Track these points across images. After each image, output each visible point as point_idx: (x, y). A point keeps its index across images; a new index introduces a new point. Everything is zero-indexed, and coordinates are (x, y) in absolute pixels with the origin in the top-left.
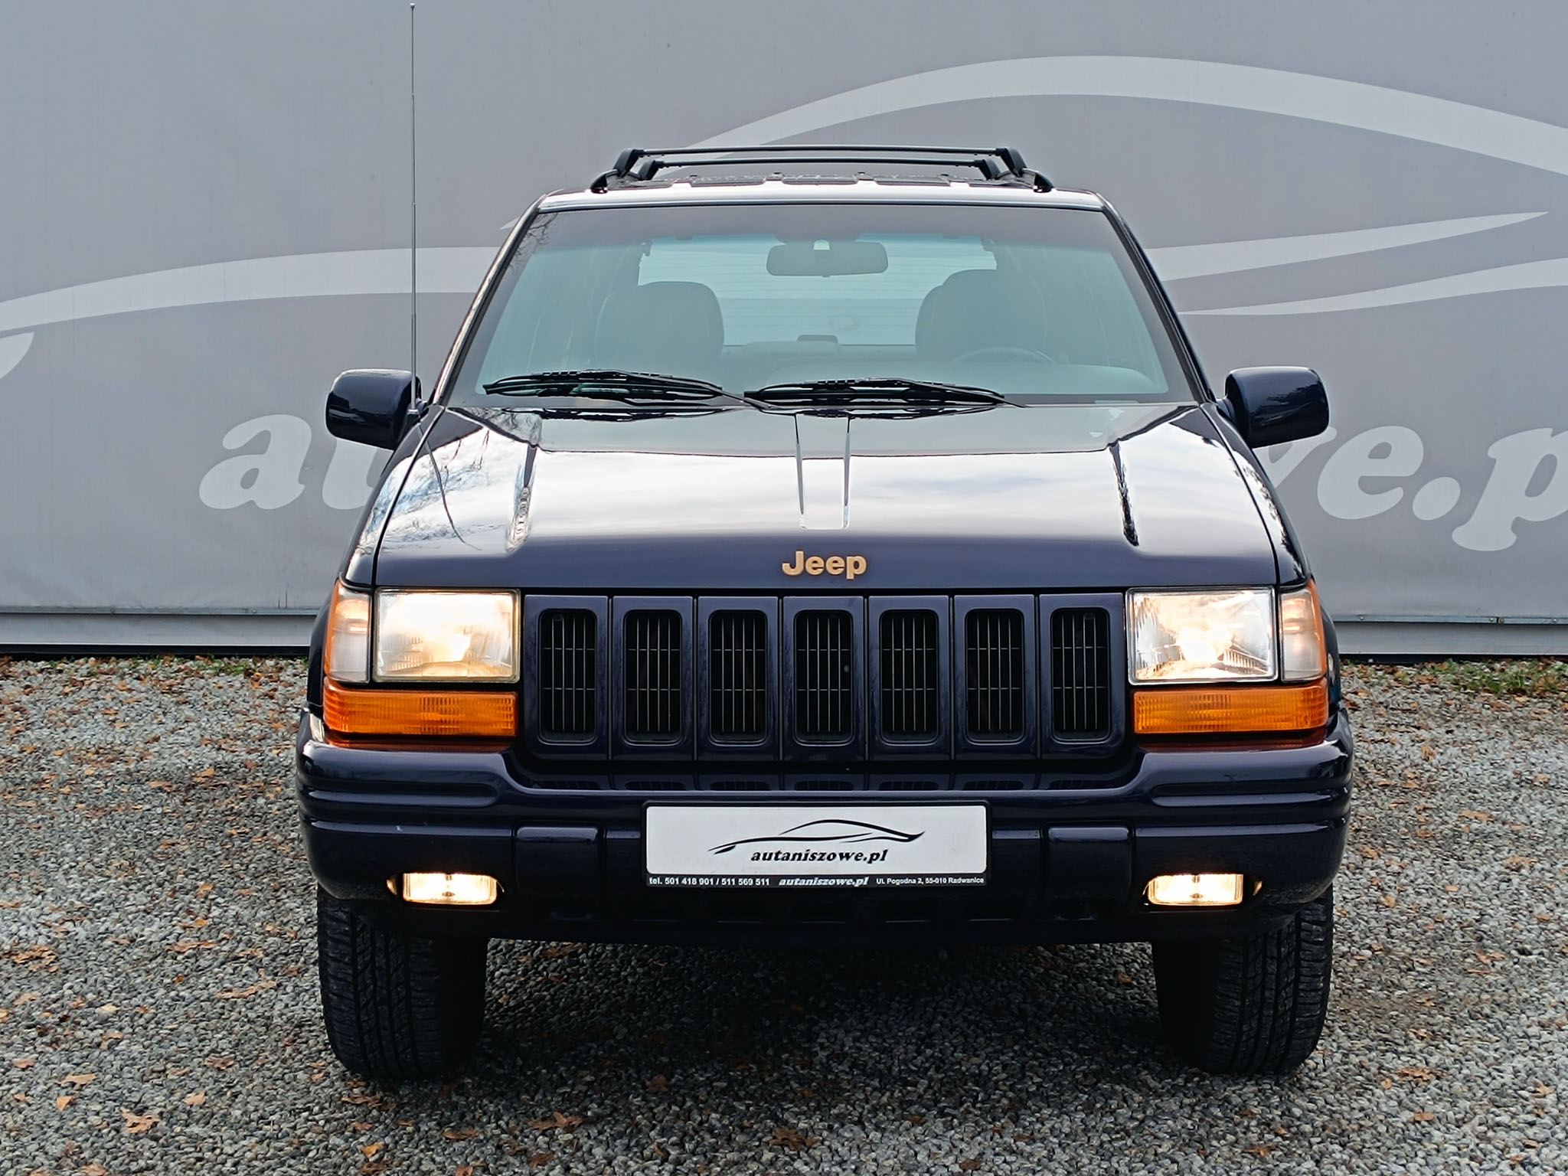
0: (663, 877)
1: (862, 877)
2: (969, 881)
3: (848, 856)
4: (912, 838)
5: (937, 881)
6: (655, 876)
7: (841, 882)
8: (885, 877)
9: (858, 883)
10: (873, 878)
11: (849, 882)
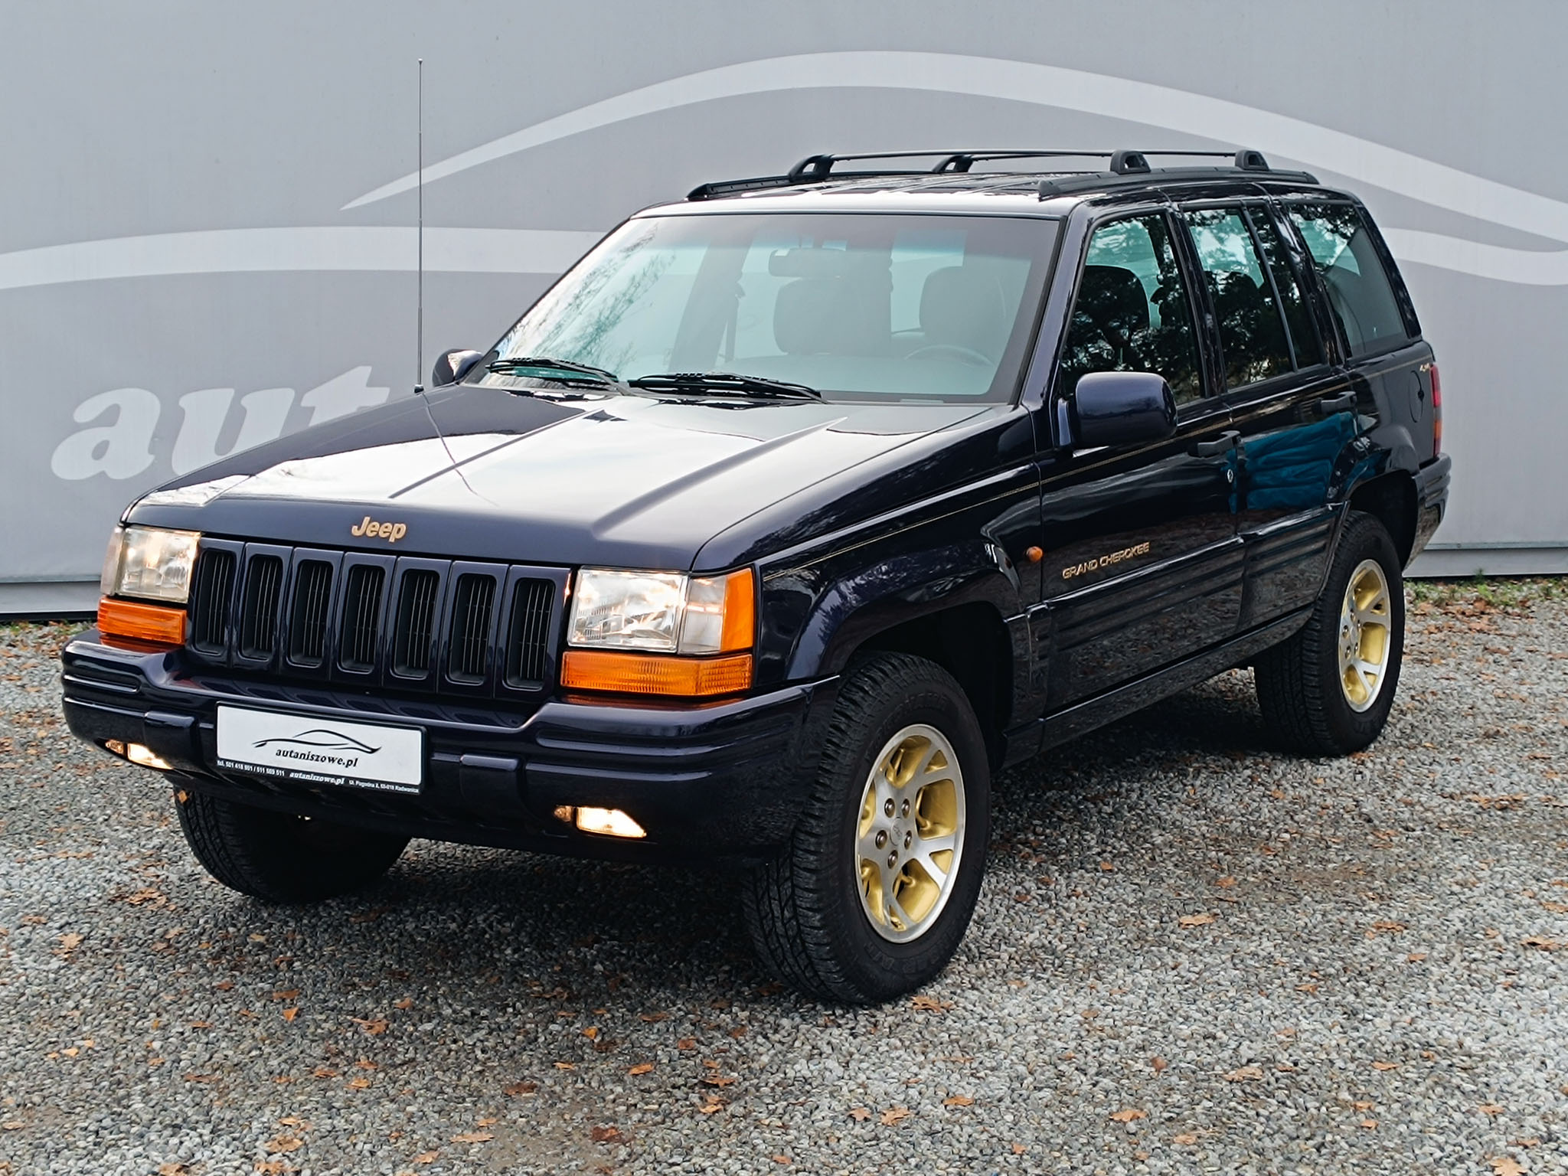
0: (225, 760)
1: (340, 777)
2: (409, 790)
3: (333, 760)
4: (373, 751)
5: (388, 787)
6: (221, 759)
7: (327, 779)
8: (355, 779)
9: (339, 782)
10: (347, 779)
11: (332, 780)
